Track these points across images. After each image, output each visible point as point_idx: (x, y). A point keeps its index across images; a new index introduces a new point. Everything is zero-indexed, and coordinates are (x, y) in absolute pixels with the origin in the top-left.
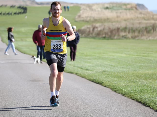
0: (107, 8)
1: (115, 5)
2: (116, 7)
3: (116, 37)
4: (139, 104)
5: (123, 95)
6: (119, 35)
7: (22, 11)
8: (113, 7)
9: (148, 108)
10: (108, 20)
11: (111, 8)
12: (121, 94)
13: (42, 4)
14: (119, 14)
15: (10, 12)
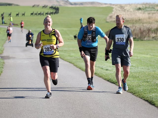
0: (140, 9)
1: (147, 6)
2: (149, 8)
3: (146, 39)
4: (146, 103)
5: (133, 94)
6: (149, 36)
7: (54, 11)
8: (146, 7)
9: (153, 106)
10: (139, 21)
11: (143, 9)
12: (131, 93)
13: (75, 4)
14: (150, 15)
15: (42, 13)
